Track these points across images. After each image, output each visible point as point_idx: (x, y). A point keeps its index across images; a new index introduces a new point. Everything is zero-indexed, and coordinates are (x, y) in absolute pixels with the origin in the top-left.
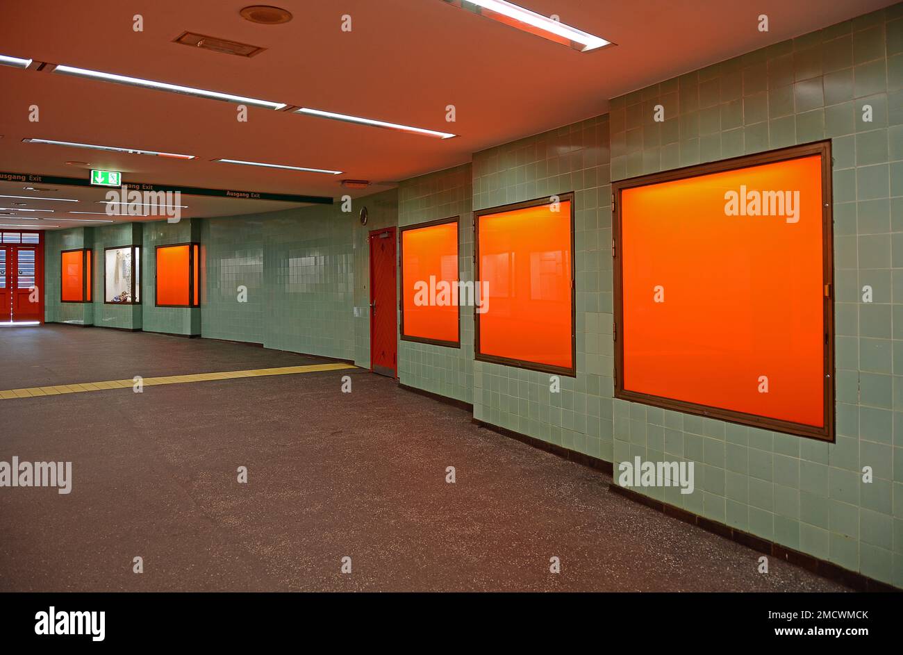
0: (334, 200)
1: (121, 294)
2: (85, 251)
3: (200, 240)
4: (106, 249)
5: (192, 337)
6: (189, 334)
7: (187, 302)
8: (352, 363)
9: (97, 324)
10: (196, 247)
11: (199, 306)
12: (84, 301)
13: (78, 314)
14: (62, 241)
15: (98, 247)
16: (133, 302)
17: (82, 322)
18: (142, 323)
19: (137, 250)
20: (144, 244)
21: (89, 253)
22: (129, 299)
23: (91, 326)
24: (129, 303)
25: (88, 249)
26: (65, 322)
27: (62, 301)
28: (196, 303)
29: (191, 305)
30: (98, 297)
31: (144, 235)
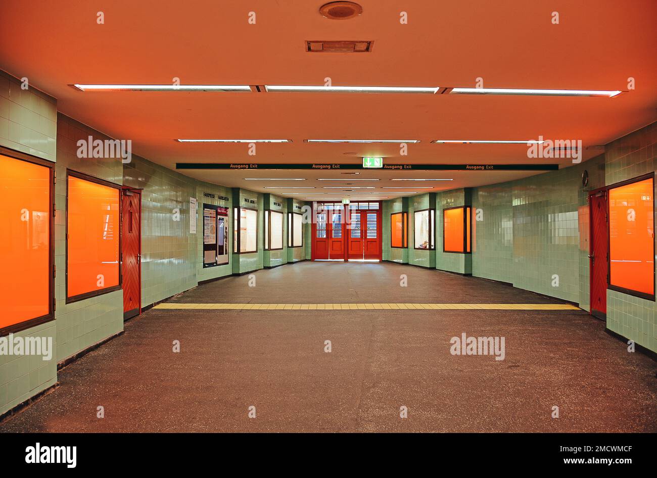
0: (560, 167)
1: (424, 243)
2: (403, 213)
3: (471, 204)
4: (415, 212)
5: (465, 275)
6: (463, 273)
7: (462, 250)
8: (576, 305)
9: (411, 263)
10: (468, 209)
11: (471, 252)
12: (403, 247)
13: (399, 256)
14: (392, 207)
15: (411, 210)
16: (430, 249)
17: (401, 261)
18: (435, 264)
19: (432, 212)
20: (437, 208)
21: (405, 214)
22: (428, 247)
23: (407, 264)
24: (427, 249)
25: (405, 212)
26: (394, 261)
27: (392, 247)
28: (468, 250)
29: (465, 252)
30: (411, 245)
31: (437, 201)
